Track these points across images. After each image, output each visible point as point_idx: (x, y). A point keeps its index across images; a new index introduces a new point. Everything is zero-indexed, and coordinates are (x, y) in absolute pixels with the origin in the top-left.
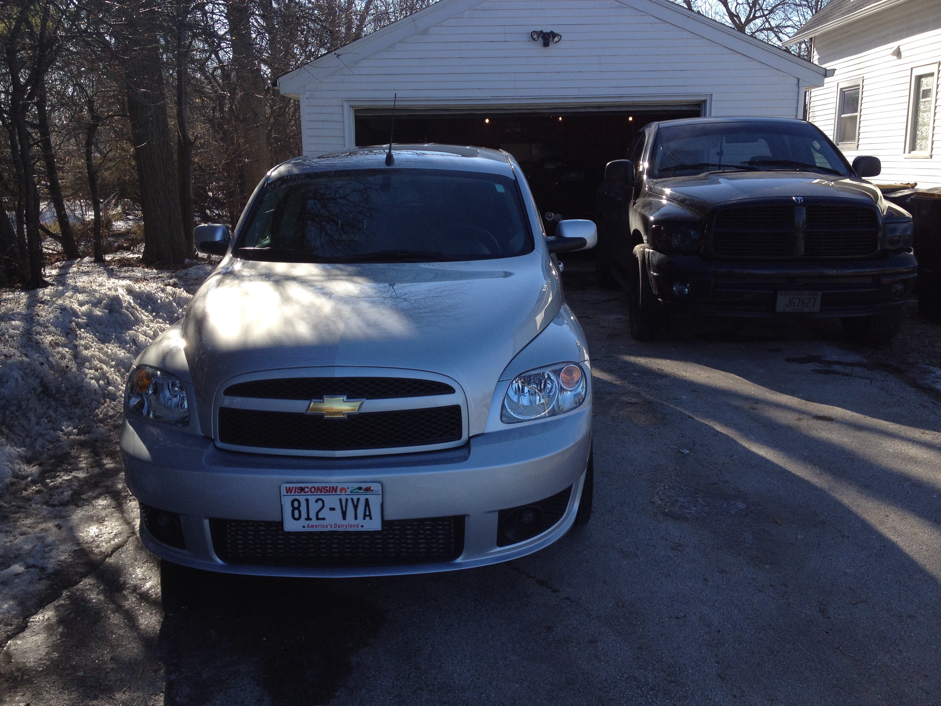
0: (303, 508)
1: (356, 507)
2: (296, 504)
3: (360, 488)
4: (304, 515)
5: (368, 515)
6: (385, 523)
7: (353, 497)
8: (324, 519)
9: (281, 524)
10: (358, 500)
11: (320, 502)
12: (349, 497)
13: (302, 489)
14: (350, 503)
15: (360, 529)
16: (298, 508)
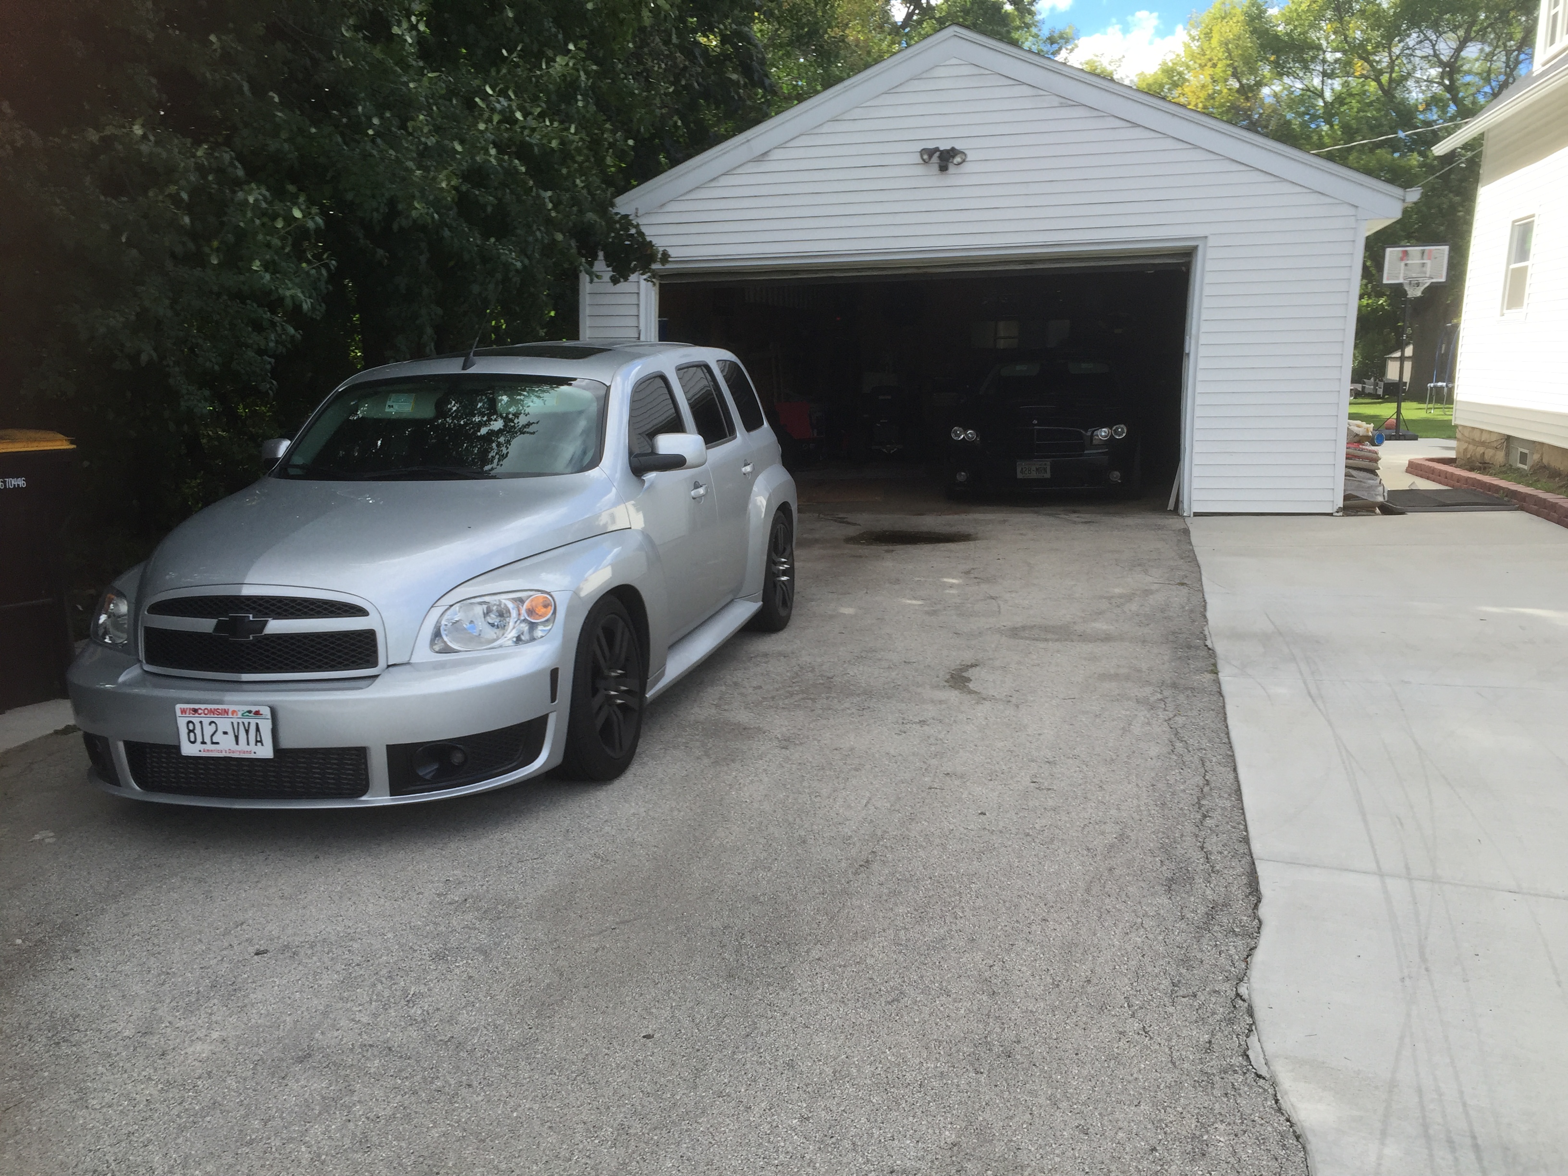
0: (198, 731)
1: (247, 731)
2: (191, 727)
3: (250, 712)
4: (199, 739)
5: (259, 741)
6: (277, 750)
7: (244, 720)
8: (217, 743)
9: (178, 748)
10: (249, 723)
11: (213, 725)
12: (240, 721)
13: (195, 711)
14: (241, 727)
15: (253, 756)
16: (193, 731)
